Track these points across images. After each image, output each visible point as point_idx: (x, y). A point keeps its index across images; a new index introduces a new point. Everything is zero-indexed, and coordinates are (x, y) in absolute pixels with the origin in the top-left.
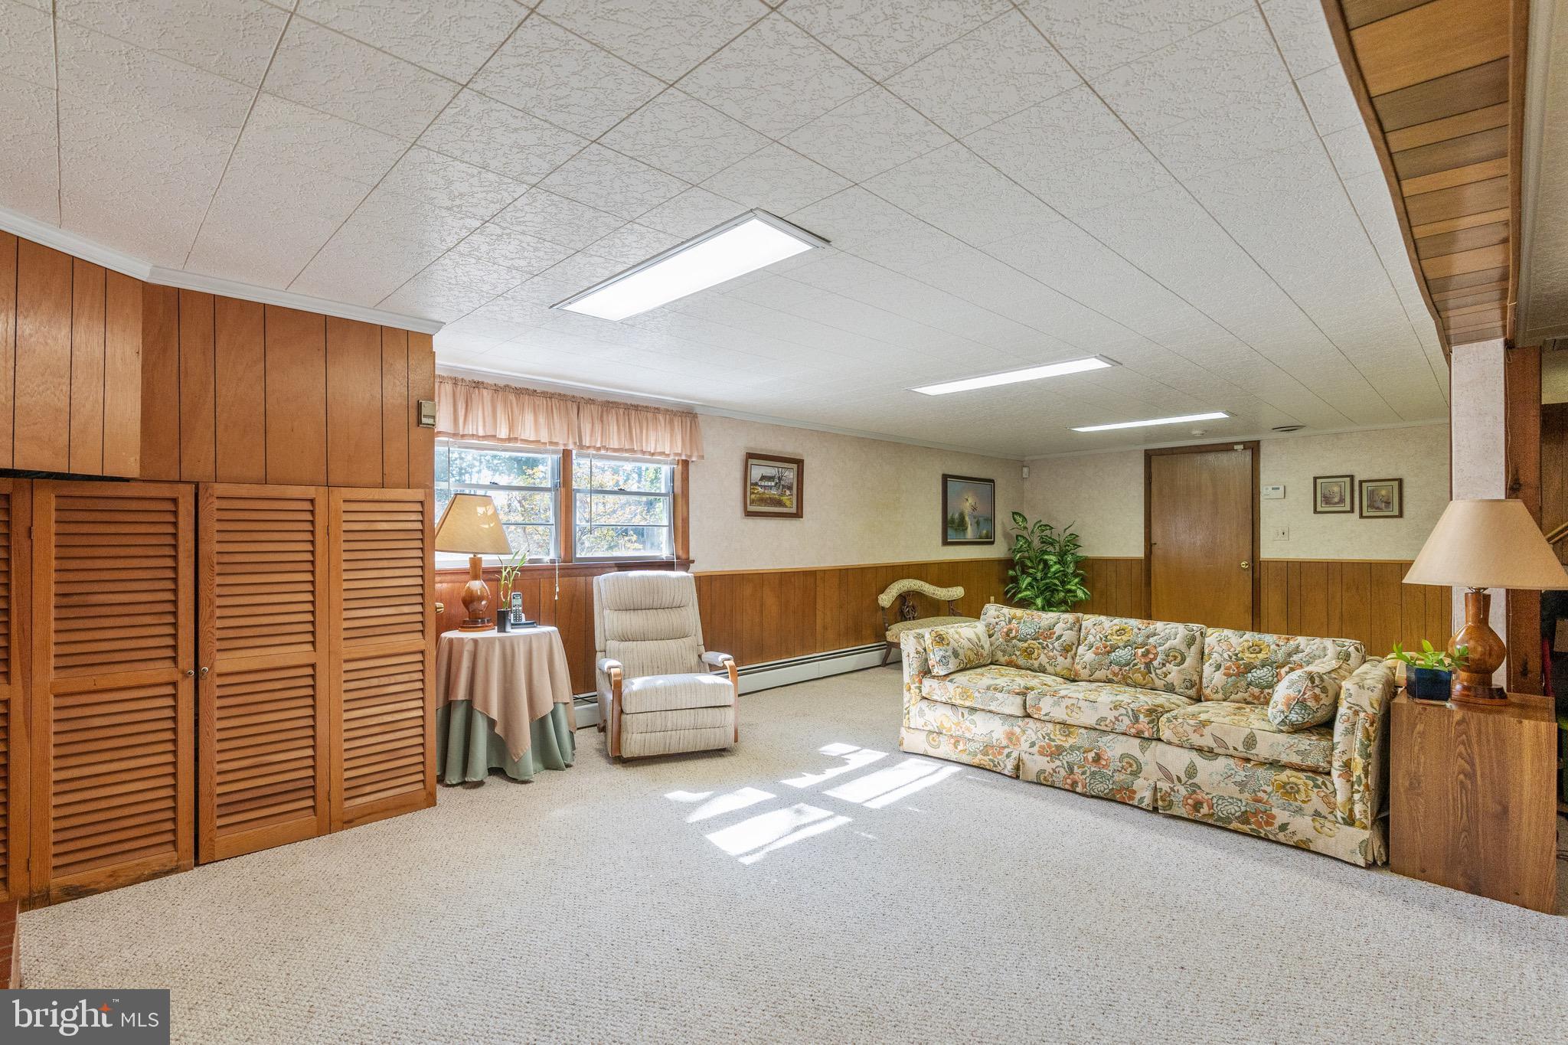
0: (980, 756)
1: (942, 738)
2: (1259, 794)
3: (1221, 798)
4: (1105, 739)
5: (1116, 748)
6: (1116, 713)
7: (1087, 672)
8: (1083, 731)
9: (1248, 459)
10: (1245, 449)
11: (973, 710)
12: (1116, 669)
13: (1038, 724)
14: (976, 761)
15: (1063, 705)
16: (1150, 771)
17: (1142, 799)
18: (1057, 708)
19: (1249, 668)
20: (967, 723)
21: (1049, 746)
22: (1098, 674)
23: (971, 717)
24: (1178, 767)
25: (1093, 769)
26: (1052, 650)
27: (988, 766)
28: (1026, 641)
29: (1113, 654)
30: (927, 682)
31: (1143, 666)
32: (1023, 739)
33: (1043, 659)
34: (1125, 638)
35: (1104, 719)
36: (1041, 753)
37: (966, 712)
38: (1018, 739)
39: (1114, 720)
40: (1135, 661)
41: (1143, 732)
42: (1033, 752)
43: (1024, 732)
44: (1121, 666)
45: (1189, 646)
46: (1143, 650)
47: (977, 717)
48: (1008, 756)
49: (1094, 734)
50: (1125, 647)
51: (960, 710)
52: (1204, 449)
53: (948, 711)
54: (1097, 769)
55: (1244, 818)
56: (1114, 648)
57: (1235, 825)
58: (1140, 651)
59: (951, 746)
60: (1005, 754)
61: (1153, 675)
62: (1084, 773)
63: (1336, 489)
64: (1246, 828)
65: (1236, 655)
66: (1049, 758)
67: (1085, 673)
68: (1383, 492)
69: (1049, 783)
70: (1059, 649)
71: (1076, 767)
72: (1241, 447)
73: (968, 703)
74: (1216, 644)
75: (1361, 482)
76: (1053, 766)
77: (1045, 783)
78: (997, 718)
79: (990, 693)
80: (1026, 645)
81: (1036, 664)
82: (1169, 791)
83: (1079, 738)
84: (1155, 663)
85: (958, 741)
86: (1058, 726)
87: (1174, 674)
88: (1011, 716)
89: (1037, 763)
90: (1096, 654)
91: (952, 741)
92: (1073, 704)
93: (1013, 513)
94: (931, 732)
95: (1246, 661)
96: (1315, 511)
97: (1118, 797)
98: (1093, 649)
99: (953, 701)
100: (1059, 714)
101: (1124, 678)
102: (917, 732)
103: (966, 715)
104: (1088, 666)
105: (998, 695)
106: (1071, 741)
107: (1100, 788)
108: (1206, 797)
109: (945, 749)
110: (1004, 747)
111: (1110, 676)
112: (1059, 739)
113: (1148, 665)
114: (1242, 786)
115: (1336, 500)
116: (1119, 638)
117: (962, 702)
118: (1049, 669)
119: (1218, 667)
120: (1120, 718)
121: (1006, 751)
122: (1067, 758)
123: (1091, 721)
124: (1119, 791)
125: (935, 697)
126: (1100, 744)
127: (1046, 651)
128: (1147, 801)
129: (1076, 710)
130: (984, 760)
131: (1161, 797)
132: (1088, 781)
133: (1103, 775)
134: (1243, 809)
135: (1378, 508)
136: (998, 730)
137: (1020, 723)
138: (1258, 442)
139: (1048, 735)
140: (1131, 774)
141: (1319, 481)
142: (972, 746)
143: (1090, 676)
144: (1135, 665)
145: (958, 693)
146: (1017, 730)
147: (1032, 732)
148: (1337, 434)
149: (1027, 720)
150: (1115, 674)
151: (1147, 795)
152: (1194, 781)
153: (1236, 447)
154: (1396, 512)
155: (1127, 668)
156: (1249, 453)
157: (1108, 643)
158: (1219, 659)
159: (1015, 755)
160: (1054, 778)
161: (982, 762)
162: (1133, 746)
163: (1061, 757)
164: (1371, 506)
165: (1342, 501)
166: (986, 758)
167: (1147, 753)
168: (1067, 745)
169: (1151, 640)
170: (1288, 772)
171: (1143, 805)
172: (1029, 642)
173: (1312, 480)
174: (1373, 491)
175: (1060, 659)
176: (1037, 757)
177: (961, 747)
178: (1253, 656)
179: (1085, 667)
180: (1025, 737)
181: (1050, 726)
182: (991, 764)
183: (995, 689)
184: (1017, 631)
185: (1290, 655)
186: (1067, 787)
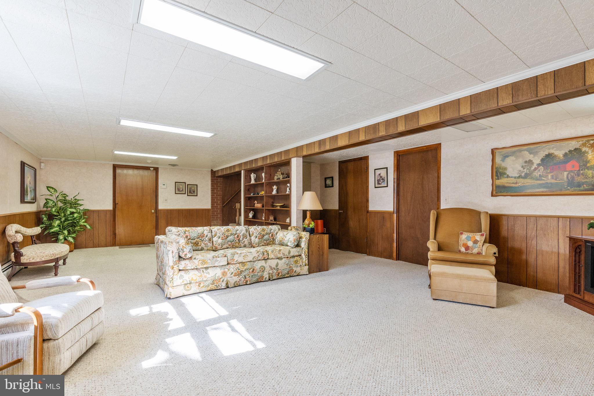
0: (211, 286)
1: (192, 285)
2: (291, 265)
3: (283, 269)
4: (255, 263)
5: (258, 265)
6: (258, 254)
7: (220, 246)
8: (248, 263)
9: (155, 174)
10: (154, 170)
11: (207, 268)
12: (230, 243)
13: (234, 265)
14: (209, 288)
15: (242, 256)
16: (268, 269)
17: (266, 278)
18: (240, 258)
19: (263, 236)
20: (205, 274)
21: (238, 272)
22: (224, 246)
23: (207, 271)
24: (274, 266)
25: (252, 274)
26: (205, 241)
27: (216, 288)
28: (194, 239)
29: (228, 238)
30: (183, 263)
31: (238, 241)
32: (228, 273)
33: (203, 245)
34: (230, 233)
35: (255, 257)
36: (235, 276)
37: (204, 270)
38: (226, 273)
39: (257, 256)
40: (235, 240)
41: (265, 258)
42: (232, 276)
43: (229, 270)
44: (231, 242)
45: (247, 232)
46: (236, 235)
47: (210, 270)
48: (223, 281)
49: (252, 263)
50: (231, 236)
51: (202, 270)
52: (139, 168)
53: (196, 272)
54: (253, 274)
55: (288, 273)
56: (227, 237)
57: (287, 276)
58: (236, 236)
59: (197, 287)
60: (221, 281)
61: (241, 243)
62: (249, 277)
63: (181, 186)
64: (288, 275)
65: (260, 233)
66: (238, 276)
67: (219, 247)
68: (193, 188)
69: (238, 285)
70: (208, 240)
71: (247, 276)
72: (153, 169)
73: (205, 266)
74: (254, 230)
75: (188, 185)
76: (239, 278)
77: (237, 285)
78: (218, 268)
79: (215, 259)
80: (195, 241)
81: (200, 247)
82: (272, 273)
83: (248, 266)
84: (241, 239)
85: (200, 283)
86: (240, 264)
87: (246, 241)
88: (223, 266)
89: (233, 280)
90: (222, 240)
91: (197, 284)
92: (245, 255)
93: (47, 187)
94: (186, 284)
95: (262, 234)
96: (176, 193)
97: (259, 281)
98: (221, 238)
99: (198, 267)
100: (241, 259)
101: (233, 246)
102: (178, 287)
103: (204, 271)
104: (220, 244)
105: (218, 259)
106: (245, 267)
107: (254, 279)
108: (280, 271)
109: (195, 289)
110: (221, 278)
111: (228, 246)
112: (242, 268)
113: (239, 240)
114: (287, 264)
115: (181, 190)
116: (228, 233)
117: (202, 266)
118: (205, 248)
119: (256, 237)
120: (259, 255)
121: (222, 280)
122: (244, 274)
123: (251, 259)
124: (259, 278)
125: (188, 268)
126: (254, 265)
127: (203, 242)
128: (267, 278)
129: (246, 256)
130: (213, 287)
131: (271, 275)
132: (251, 279)
133: (255, 275)
134: (288, 270)
135: (192, 193)
136: (218, 272)
137: (227, 267)
138: (158, 168)
139: (238, 268)
140: (262, 272)
141: (176, 183)
142: (207, 283)
143: (221, 248)
144: (235, 241)
145: (200, 263)
146: (226, 270)
147: (232, 268)
148: (181, 169)
149: (229, 265)
150: (230, 245)
151: (267, 276)
152: (278, 267)
153: (151, 169)
154: (196, 195)
155: (233, 242)
156: (155, 171)
157: (225, 235)
158: (256, 235)
159: (225, 280)
160: (240, 283)
161: (212, 288)
162: (263, 263)
163: (241, 275)
164: (190, 192)
165: (183, 190)
166: (213, 286)
167: (267, 264)
168: (244, 269)
169: (238, 232)
170: (296, 257)
171: (267, 280)
172: (196, 239)
173: (174, 183)
174: (190, 188)
175: (209, 244)
176: (234, 278)
177: (202, 285)
178: (264, 232)
179: (220, 245)
180: (229, 272)
181: (238, 265)
182: (216, 287)
183: (216, 257)
184: (190, 236)
185: (270, 231)
186: (244, 284)
